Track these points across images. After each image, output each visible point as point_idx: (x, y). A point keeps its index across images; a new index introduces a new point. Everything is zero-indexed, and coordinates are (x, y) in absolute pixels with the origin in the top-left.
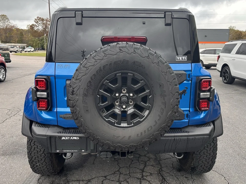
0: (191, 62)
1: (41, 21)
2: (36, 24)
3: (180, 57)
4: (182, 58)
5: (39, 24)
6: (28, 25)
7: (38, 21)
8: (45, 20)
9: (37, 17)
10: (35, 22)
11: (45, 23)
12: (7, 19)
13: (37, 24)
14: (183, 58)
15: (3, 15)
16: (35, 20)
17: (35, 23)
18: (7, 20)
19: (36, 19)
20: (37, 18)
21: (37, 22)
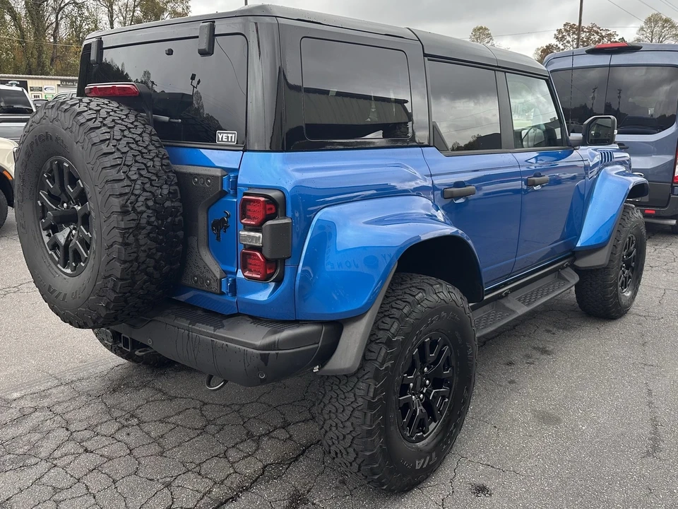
0: (242, 148)
1: (574, 33)
2: (558, 43)
3: (224, 135)
4: (228, 137)
5: (568, 42)
6: (538, 49)
7: (564, 34)
8: (585, 30)
9: (565, 25)
10: (557, 38)
11: (585, 39)
12: (489, 35)
13: (562, 43)
14: (230, 135)
15: (481, 28)
16: (556, 33)
17: (554, 42)
18: (487, 40)
19: (559, 31)
20: (562, 27)
21: (561, 39)
